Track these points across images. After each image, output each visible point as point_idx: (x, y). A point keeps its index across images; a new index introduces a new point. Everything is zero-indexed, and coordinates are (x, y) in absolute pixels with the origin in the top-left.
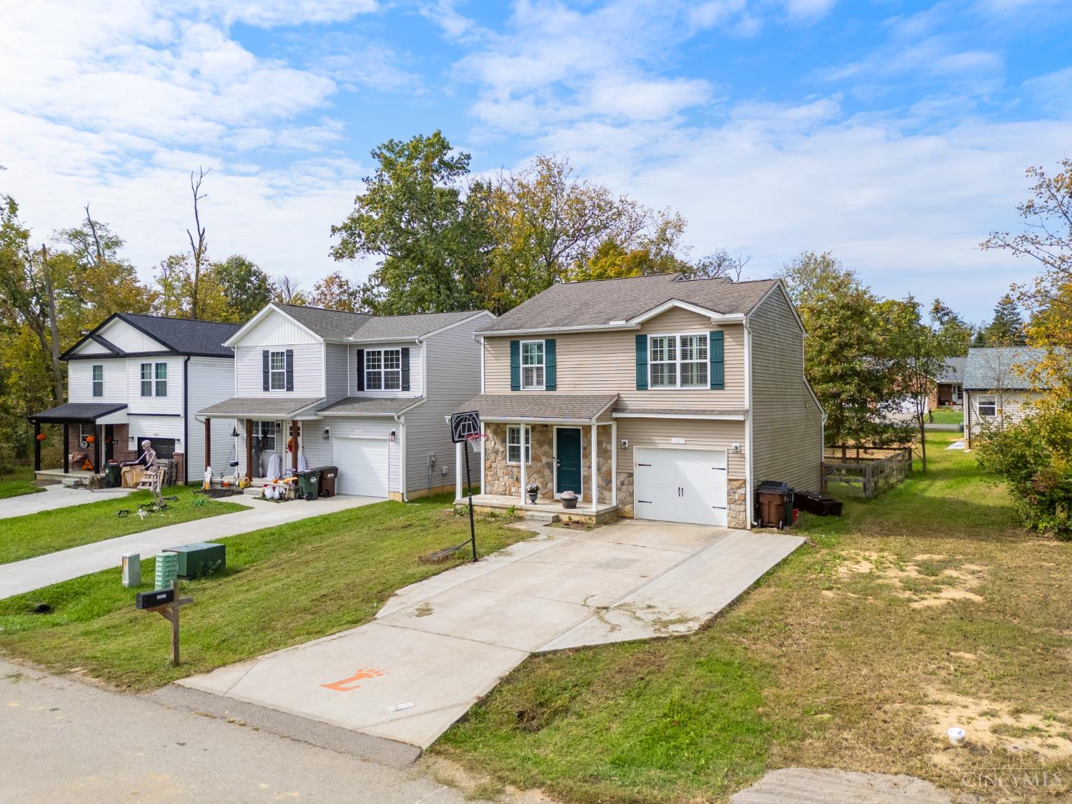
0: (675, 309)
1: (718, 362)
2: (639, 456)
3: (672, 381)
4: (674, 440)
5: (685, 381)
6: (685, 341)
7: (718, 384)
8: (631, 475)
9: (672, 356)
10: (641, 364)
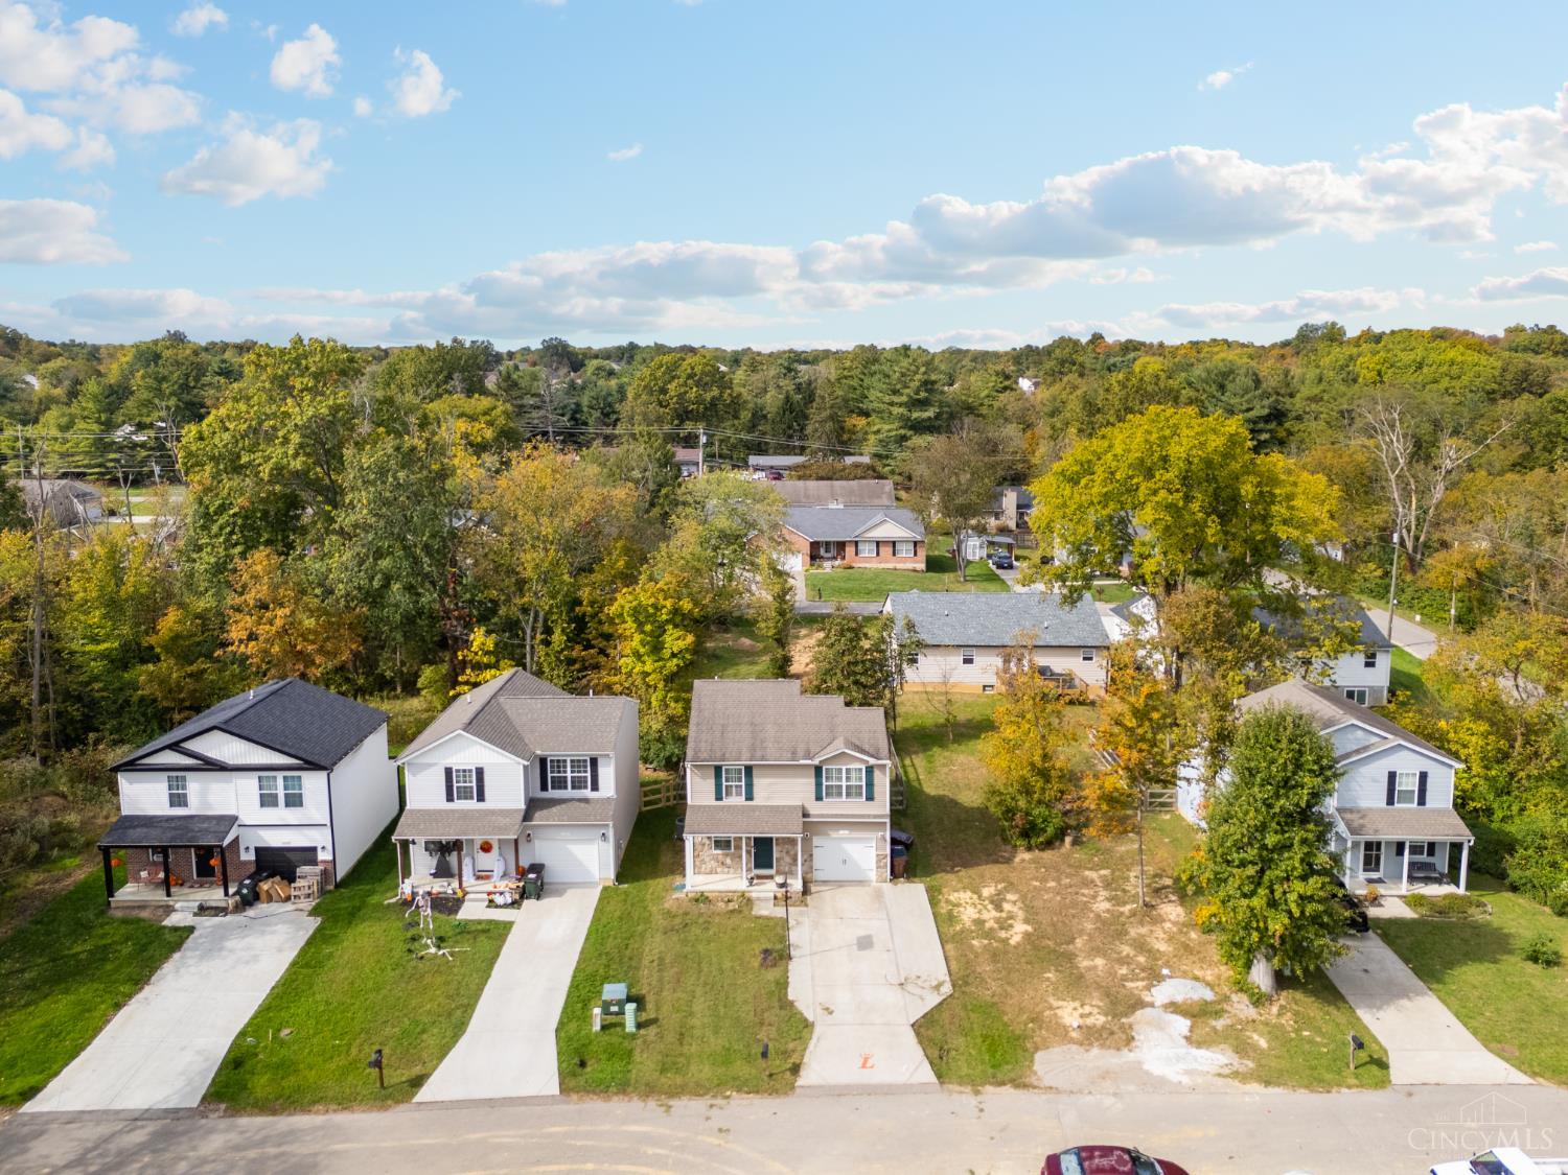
0: (843, 753)
1: (870, 784)
2: (816, 841)
3: (840, 794)
4: (841, 832)
5: (848, 795)
6: (848, 771)
7: (870, 798)
8: (811, 855)
9: (840, 779)
10: (819, 785)
